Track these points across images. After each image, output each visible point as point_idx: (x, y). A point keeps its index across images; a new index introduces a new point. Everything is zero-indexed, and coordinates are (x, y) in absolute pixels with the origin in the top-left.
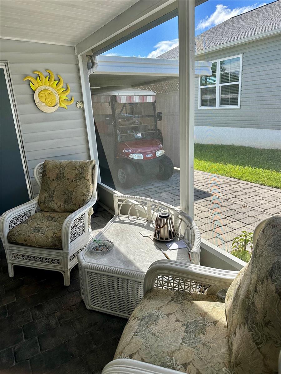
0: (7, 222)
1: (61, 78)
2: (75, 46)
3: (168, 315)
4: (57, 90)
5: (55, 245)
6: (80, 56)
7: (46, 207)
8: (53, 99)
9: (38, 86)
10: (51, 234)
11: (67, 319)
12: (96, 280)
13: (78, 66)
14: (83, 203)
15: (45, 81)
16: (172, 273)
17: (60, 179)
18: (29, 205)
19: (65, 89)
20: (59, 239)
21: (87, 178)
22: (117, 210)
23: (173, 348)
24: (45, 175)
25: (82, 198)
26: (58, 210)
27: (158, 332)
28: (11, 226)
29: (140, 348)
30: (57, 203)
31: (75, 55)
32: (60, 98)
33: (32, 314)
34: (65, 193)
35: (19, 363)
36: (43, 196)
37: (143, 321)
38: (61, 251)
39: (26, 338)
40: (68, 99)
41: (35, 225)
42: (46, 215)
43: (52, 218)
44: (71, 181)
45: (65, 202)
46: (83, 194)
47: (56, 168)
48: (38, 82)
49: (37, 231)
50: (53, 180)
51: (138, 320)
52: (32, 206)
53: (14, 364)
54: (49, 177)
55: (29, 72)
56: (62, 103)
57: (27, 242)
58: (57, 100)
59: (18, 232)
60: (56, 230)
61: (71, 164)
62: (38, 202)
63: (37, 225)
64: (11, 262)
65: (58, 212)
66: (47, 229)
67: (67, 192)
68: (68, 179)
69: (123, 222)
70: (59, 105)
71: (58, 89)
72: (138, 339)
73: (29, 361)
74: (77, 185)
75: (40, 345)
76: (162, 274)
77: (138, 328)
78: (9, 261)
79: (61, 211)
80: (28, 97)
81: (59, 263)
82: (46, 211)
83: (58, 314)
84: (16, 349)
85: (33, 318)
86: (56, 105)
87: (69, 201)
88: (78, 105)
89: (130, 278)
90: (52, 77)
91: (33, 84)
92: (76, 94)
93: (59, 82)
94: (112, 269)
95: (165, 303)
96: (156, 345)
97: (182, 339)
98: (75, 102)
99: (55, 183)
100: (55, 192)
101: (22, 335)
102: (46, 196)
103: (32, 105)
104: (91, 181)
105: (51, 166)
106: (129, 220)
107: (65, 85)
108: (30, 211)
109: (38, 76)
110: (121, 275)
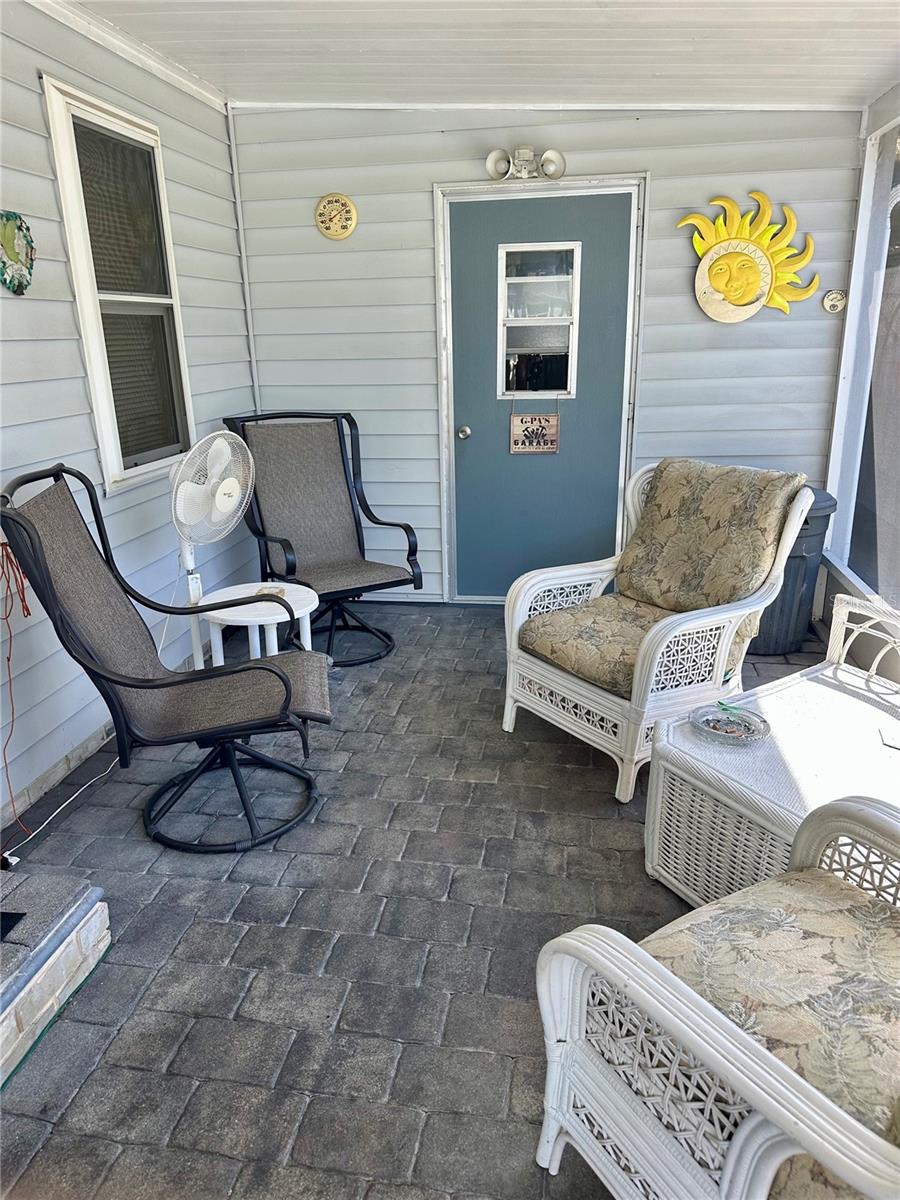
0: (528, 596)
1: (793, 217)
2: (865, 108)
3: (807, 935)
4: (771, 254)
5: (615, 683)
6: (873, 141)
7: (630, 586)
8: (750, 281)
9: (714, 241)
10: (614, 652)
11: (587, 870)
12: (682, 801)
13: (859, 173)
14: (732, 597)
15: (741, 226)
16: (881, 841)
17: (688, 517)
18: (590, 570)
19: (796, 252)
20: (629, 671)
21: (761, 525)
22: (837, 646)
23: (768, 999)
24: (654, 498)
25: (731, 582)
26: (659, 601)
27: (751, 952)
28: (535, 609)
29: (682, 957)
30: (660, 582)
31: (858, 139)
32: (774, 278)
33: (517, 824)
34: (690, 558)
35: (453, 901)
36: (632, 555)
37: (731, 916)
38: (626, 703)
39: (485, 863)
40: (800, 282)
41: (589, 622)
42: (624, 607)
43: (637, 617)
44: (715, 524)
45: (684, 582)
46: (736, 570)
47: (685, 482)
48: (716, 231)
49: (585, 636)
50: (669, 516)
51: (721, 908)
52: (600, 576)
53: (444, 899)
54: (659, 506)
55: (697, 200)
56: (775, 295)
57: (555, 655)
58: (763, 284)
59: (544, 626)
60: (629, 647)
61: (730, 477)
62: (617, 570)
63: (593, 623)
64: (516, 696)
65: (659, 607)
66: (610, 638)
67: (694, 556)
68: (707, 519)
69: (841, 687)
70: (763, 301)
71: (774, 249)
72: (692, 940)
73: (473, 908)
74: (728, 539)
75: (506, 890)
76: (853, 836)
77: (708, 922)
78: (509, 691)
79: (665, 606)
80: (680, 274)
81: (615, 733)
82: (628, 597)
83: (573, 850)
84: (457, 874)
85: (515, 833)
86: (758, 300)
87: (694, 583)
88: (827, 303)
89: (773, 829)
90: (764, 214)
91: (702, 237)
92: (830, 267)
93: (781, 230)
94: (730, 784)
95: (821, 907)
96: (727, 970)
97: (811, 996)
98: (821, 294)
99: (670, 526)
100: (665, 550)
101: (480, 855)
102: (640, 556)
103: (686, 299)
104: (771, 537)
105: (674, 474)
106: (868, 686)
107: (800, 237)
108: (589, 585)
109: (721, 210)
110: (748, 808)
